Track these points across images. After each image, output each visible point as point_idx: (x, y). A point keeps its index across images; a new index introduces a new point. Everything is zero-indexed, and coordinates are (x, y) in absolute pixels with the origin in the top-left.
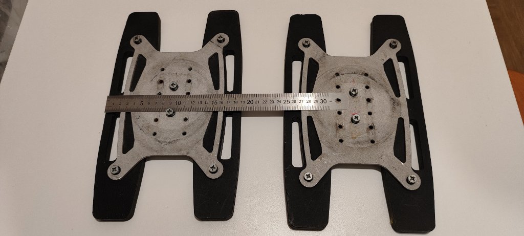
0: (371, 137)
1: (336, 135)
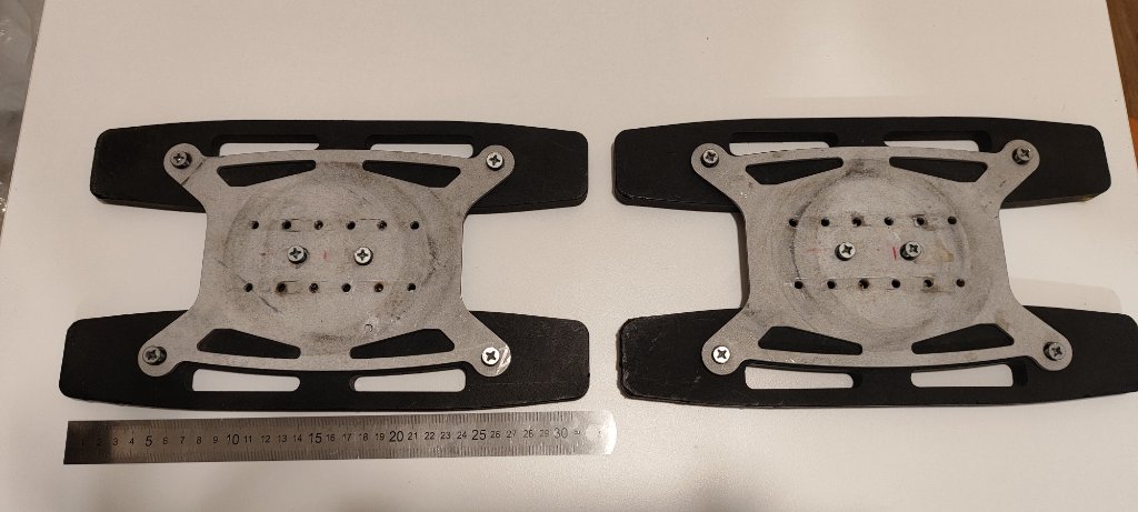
0: (943, 222)
1: (950, 293)
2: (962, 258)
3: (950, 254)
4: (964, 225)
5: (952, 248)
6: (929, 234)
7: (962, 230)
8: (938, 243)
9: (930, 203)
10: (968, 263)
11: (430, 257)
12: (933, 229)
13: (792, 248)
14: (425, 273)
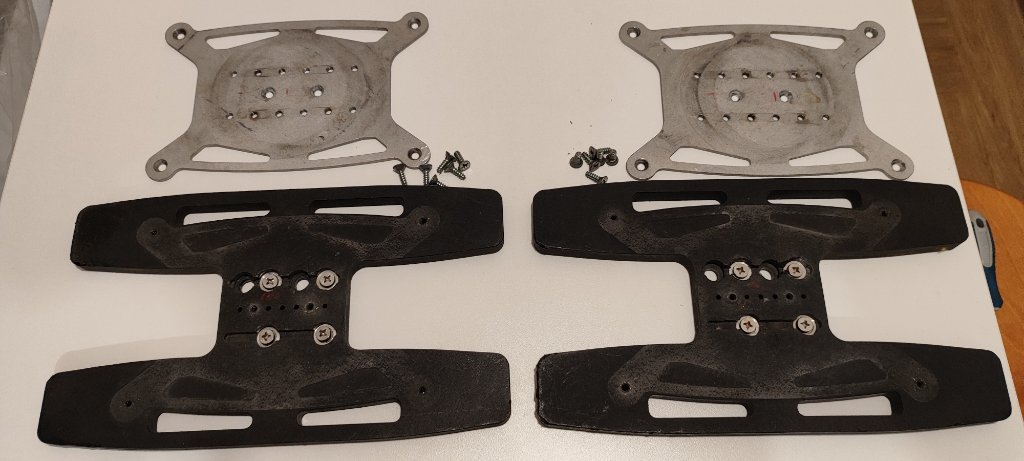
0: (812, 75)
1: (817, 124)
2: (827, 101)
3: (818, 98)
4: (828, 78)
5: (819, 94)
6: (801, 84)
7: (826, 81)
8: (808, 90)
9: (801, 63)
10: (832, 104)
11: (366, 89)
12: (804, 80)
13: (697, 92)
14: (363, 99)
